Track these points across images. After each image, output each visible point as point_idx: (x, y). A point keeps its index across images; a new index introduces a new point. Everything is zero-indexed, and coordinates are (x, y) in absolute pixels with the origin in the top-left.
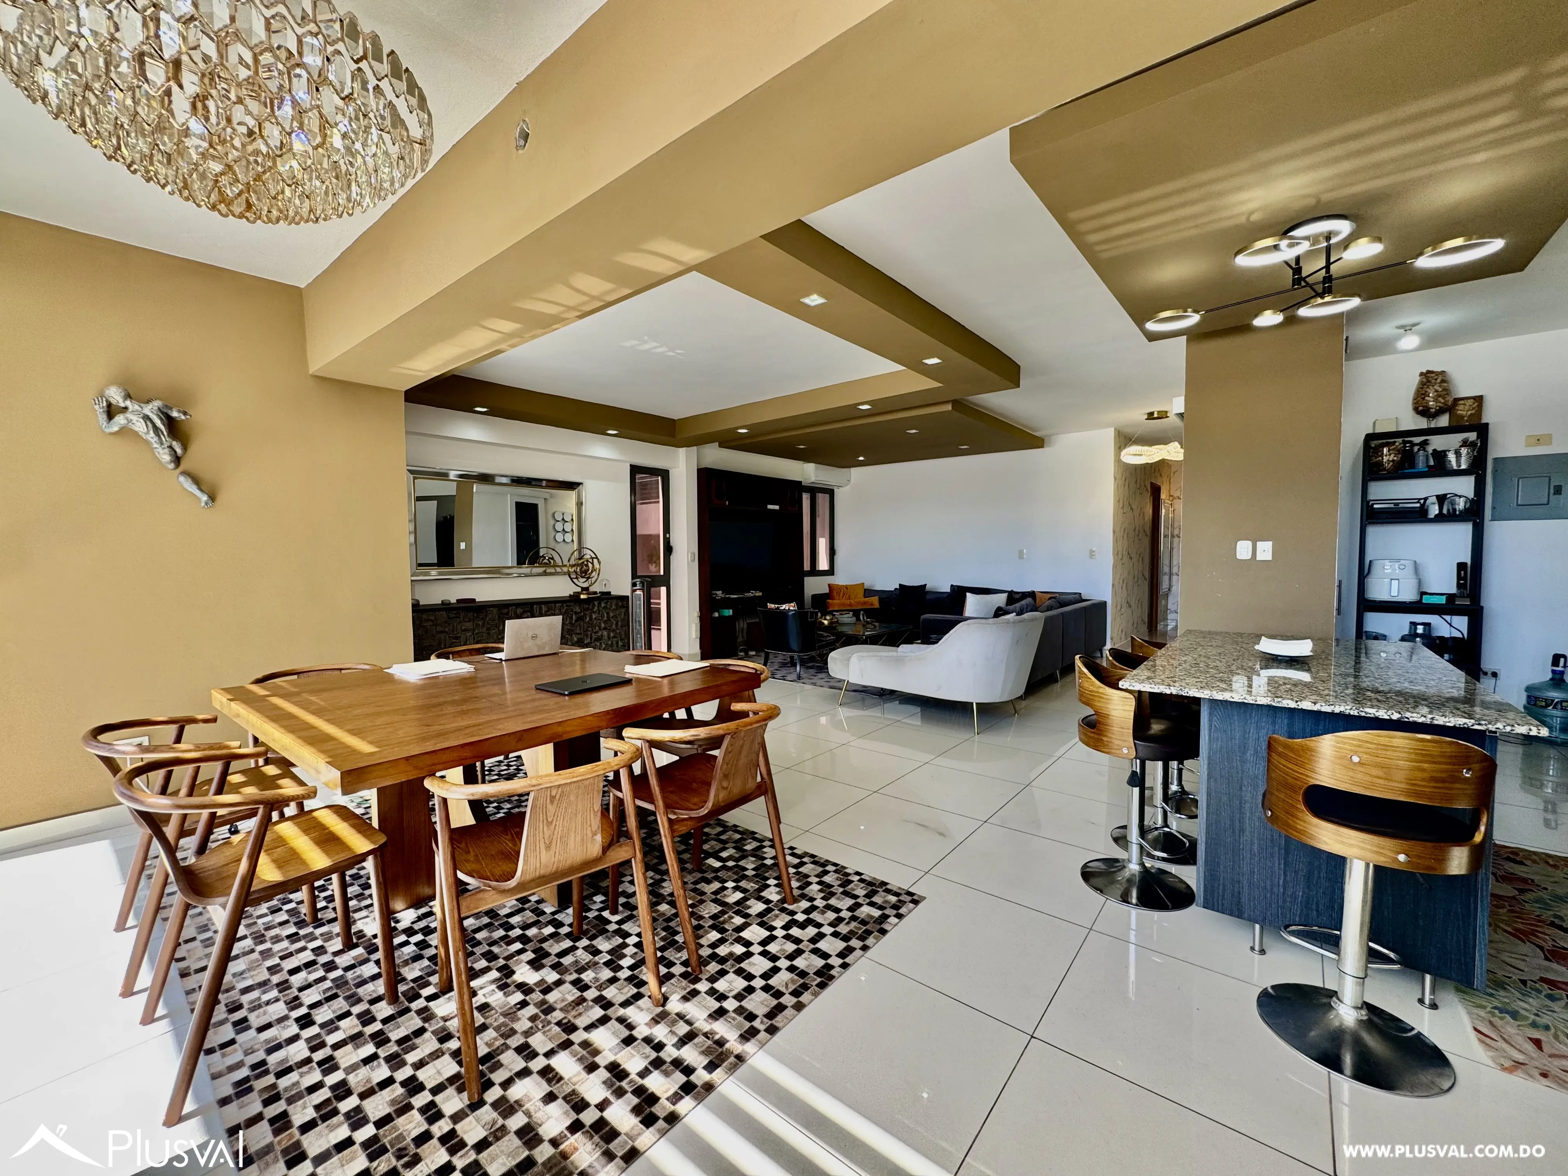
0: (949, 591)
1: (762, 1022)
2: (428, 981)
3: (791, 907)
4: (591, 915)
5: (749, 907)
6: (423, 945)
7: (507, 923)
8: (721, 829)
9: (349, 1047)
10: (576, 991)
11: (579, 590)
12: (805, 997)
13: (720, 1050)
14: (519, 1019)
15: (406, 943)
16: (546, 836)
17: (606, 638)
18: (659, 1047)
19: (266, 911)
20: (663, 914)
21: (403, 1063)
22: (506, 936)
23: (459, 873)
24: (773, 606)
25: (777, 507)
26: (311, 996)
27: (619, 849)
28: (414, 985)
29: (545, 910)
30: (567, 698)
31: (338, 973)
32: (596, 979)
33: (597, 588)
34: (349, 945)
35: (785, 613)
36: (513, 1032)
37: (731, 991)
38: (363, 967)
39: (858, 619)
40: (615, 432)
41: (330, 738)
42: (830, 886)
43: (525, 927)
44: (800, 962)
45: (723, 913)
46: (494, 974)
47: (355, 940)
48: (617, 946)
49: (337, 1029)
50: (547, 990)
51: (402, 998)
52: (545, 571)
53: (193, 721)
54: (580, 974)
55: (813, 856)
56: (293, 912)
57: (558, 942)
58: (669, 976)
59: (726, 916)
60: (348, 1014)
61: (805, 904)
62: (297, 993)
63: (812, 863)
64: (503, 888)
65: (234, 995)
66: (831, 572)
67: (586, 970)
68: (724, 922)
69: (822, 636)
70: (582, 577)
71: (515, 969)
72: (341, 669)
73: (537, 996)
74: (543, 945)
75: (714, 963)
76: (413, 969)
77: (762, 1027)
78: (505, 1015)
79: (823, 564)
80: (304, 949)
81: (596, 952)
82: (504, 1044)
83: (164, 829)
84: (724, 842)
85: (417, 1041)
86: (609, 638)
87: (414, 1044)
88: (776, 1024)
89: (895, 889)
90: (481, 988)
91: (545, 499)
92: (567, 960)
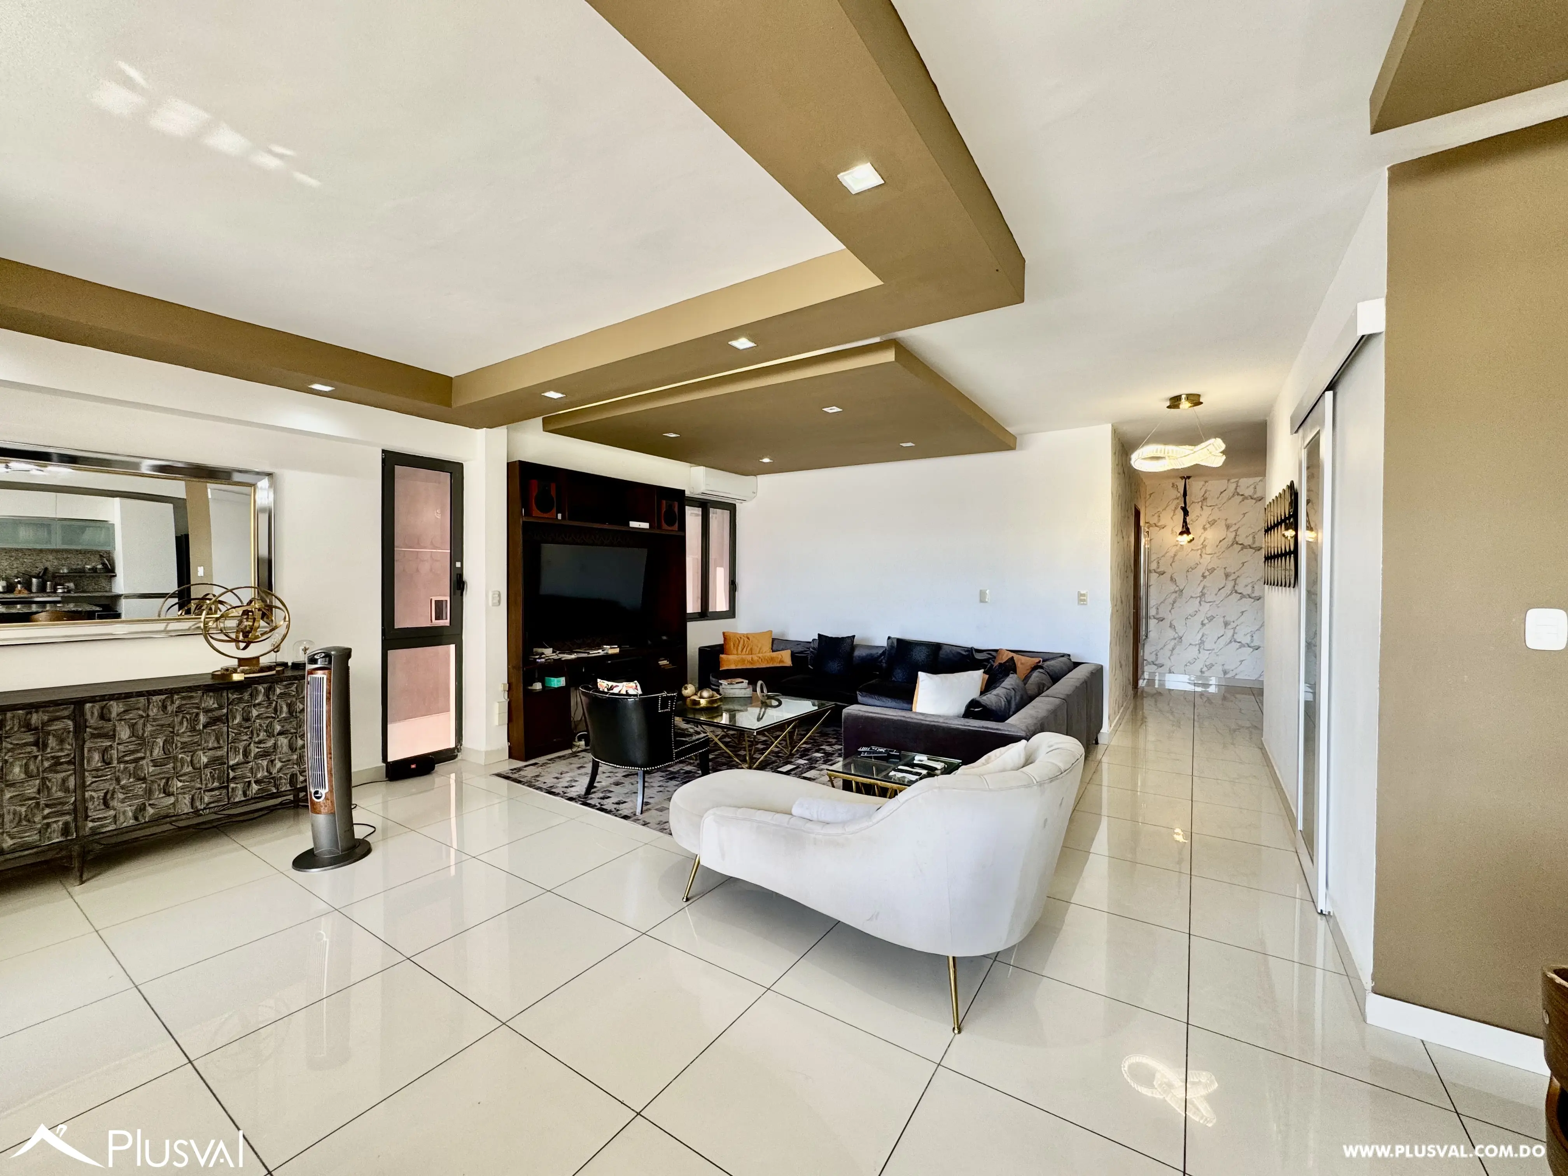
0: (885, 645)
11: (232, 664)
17: (285, 749)
24: (605, 684)
25: (645, 525)
33: (275, 658)
35: (619, 699)
40: (327, 389)
66: (731, 613)
79: (720, 603)
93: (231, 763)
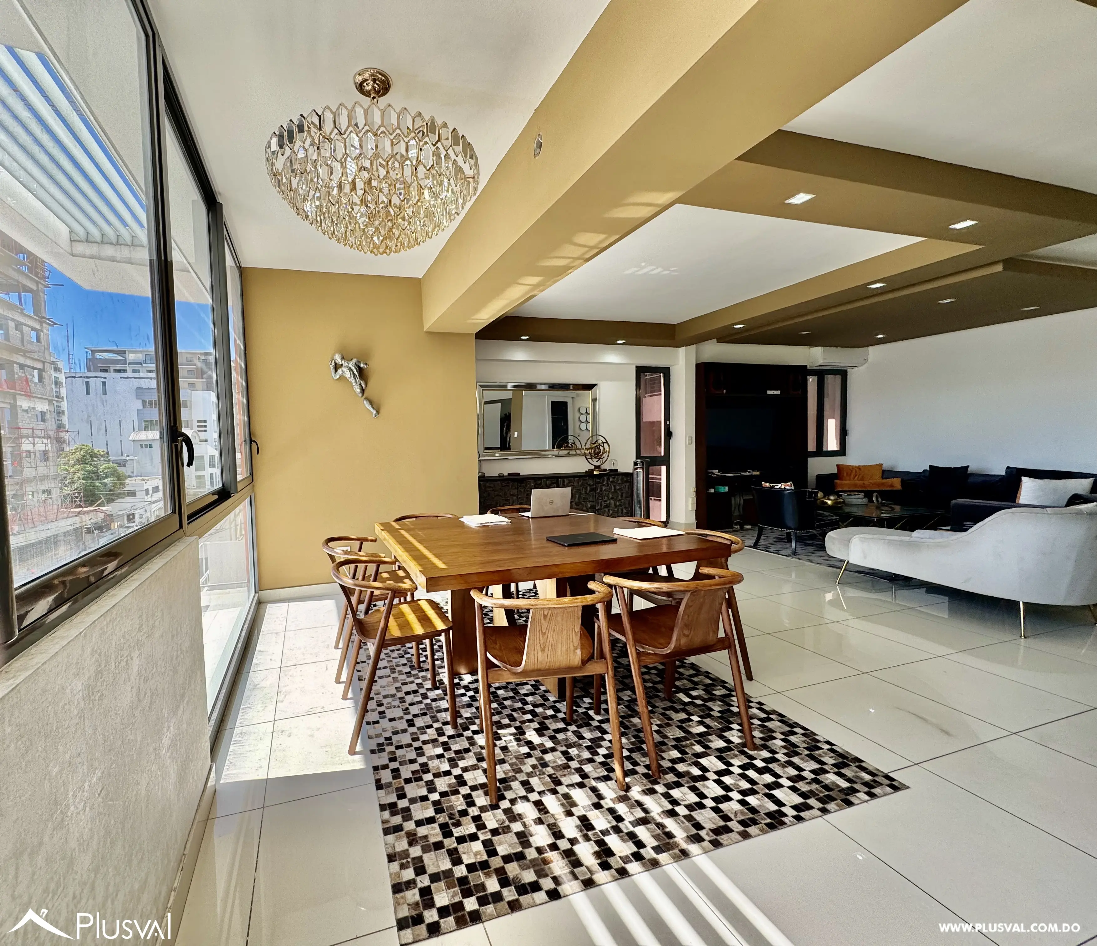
0: (1003, 473)
1: (707, 834)
2: (474, 721)
3: (751, 753)
4: (581, 710)
5: (710, 741)
6: (473, 698)
7: (524, 699)
8: (694, 672)
9: (430, 745)
10: (563, 758)
11: (593, 467)
12: (752, 830)
13: (668, 841)
14: (525, 764)
15: (464, 695)
16: (542, 642)
17: (613, 505)
18: (619, 819)
19: (397, 656)
20: (635, 725)
21: (457, 766)
22: (522, 708)
23: (488, 653)
24: (768, 485)
25: (778, 392)
26: (415, 710)
27: (595, 664)
28: (467, 721)
29: (549, 698)
30: (566, 548)
31: (428, 701)
32: (579, 756)
33: (607, 466)
34: (435, 687)
35: (780, 491)
36: (520, 771)
37: (683, 800)
38: (441, 702)
39: (871, 500)
40: (623, 341)
41: (426, 557)
42: (796, 746)
43: (535, 706)
44: (752, 800)
45: (686, 739)
46: (513, 730)
47: (438, 685)
48: (597, 738)
49: (425, 733)
50: (545, 751)
51: (459, 727)
52: (569, 453)
53: (366, 540)
54: (568, 748)
55: (781, 715)
56: (409, 660)
57: (556, 722)
58: (634, 772)
59: (688, 742)
60: (430, 727)
61: (765, 754)
62: (408, 706)
63: (779, 721)
64: (514, 671)
65: (380, 697)
66: (842, 452)
67: (572, 747)
68: (686, 746)
69: (821, 515)
70: (595, 458)
71: (526, 731)
72: (438, 517)
73: (537, 753)
74: (545, 721)
75: (672, 775)
76: (467, 712)
77: (707, 838)
78: (517, 758)
79: (832, 444)
80: (413, 682)
81: (581, 737)
82: (514, 776)
83: (351, 597)
84: (696, 683)
85: (465, 755)
86: (615, 505)
87: (463, 756)
88: (721, 841)
89: (870, 768)
90: (504, 736)
91: (573, 398)
92: (560, 736)
93: (597, 508)
